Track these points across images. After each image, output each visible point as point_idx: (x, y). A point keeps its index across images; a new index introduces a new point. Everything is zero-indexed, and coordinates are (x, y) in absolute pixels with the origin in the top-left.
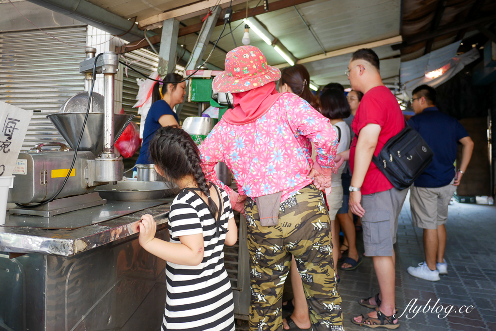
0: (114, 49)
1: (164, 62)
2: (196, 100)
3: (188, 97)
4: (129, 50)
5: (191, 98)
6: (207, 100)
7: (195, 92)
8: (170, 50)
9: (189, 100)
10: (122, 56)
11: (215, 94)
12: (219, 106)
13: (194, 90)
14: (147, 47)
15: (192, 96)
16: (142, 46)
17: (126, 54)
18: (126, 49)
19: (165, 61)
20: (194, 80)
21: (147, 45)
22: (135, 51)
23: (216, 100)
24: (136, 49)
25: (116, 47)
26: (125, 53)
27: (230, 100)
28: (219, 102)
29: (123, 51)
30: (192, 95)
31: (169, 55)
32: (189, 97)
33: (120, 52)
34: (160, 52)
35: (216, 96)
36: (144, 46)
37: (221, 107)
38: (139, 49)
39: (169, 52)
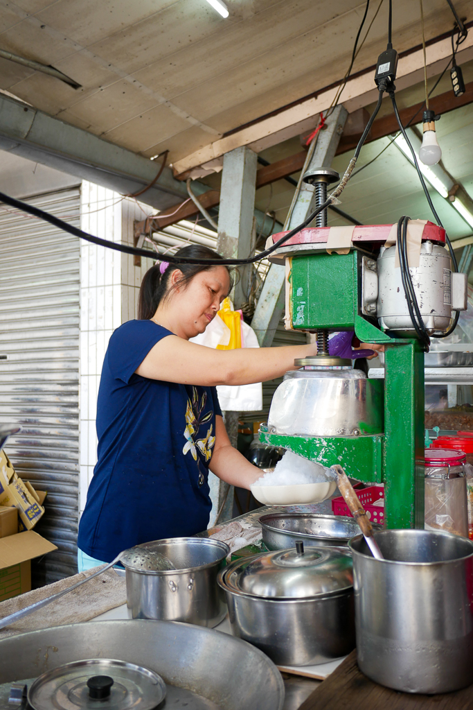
0: (131, 226)
1: (228, 242)
2: (309, 325)
3: (284, 314)
4: (159, 226)
5: (294, 319)
6: (345, 321)
7: (304, 298)
8: (241, 215)
9: (288, 326)
10: (147, 239)
11: (370, 302)
12: (387, 339)
13: (300, 292)
14: (194, 216)
15: (295, 312)
16: (185, 215)
17: (156, 236)
18: (154, 225)
19: (232, 240)
20: (300, 263)
21: (195, 211)
22: (170, 228)
23: (374, 320)
24: (171, 224)
25: (136, 222)
26: (153, 232)
27: (424, 318)
28: (385, 327)
29: (149, 228)
30: (295, 309)
31: (238, 225)
32: (287, 316)
33: (143, 232)
34: (219, 222)
35: (373, 305)
36: (189, 213)
37: (394, 340)
38: (176, 222)
39: (239, 219)
